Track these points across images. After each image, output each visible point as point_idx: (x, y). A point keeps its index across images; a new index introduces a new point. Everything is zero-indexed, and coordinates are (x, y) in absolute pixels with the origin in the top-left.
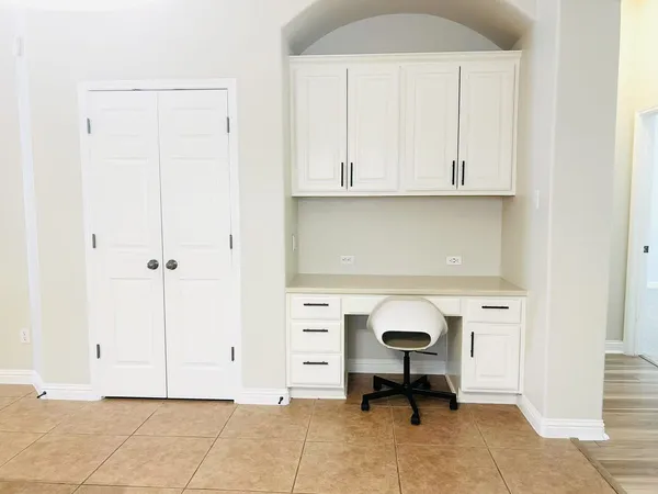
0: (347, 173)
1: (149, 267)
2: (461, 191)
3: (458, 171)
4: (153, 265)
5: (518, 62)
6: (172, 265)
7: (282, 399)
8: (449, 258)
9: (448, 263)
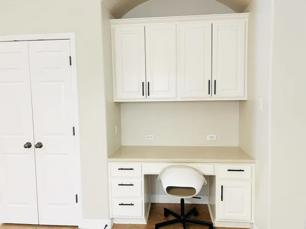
0: (146, 88)
1: (25, 147)
2: (214, 98)
3: (212, 86)
4: (28, 146)
5: (247, 20)
6: (40, 146)
7: (106, 226)
8: (208, 136)
9: (208, 139)
